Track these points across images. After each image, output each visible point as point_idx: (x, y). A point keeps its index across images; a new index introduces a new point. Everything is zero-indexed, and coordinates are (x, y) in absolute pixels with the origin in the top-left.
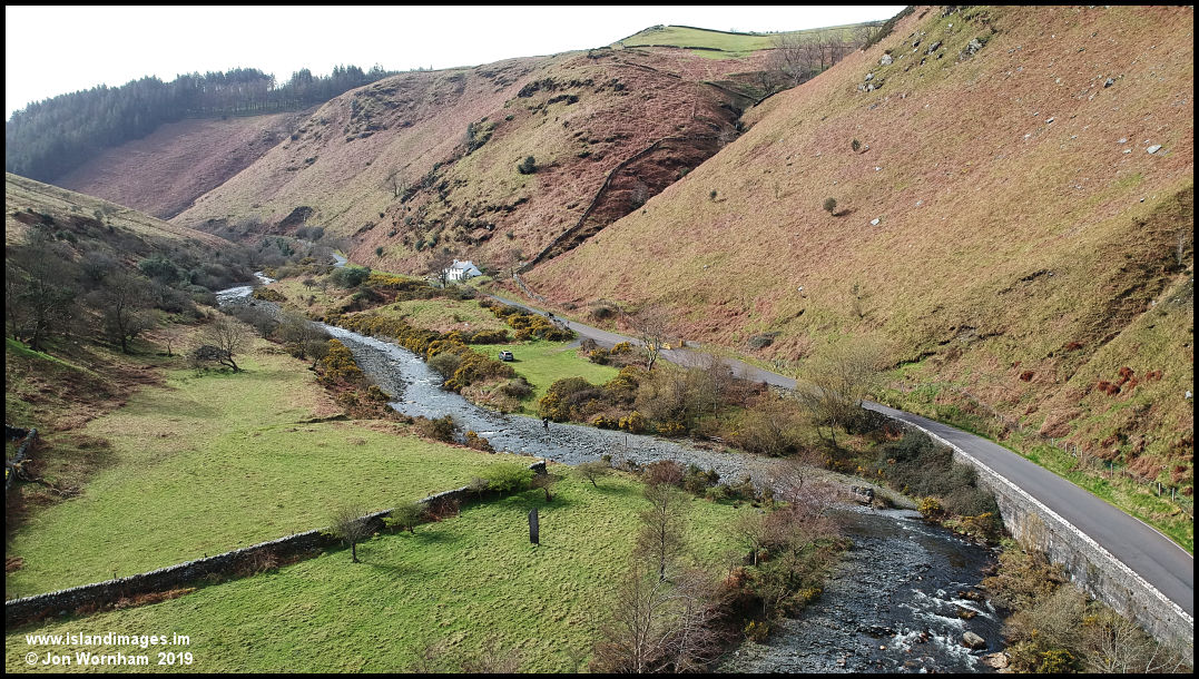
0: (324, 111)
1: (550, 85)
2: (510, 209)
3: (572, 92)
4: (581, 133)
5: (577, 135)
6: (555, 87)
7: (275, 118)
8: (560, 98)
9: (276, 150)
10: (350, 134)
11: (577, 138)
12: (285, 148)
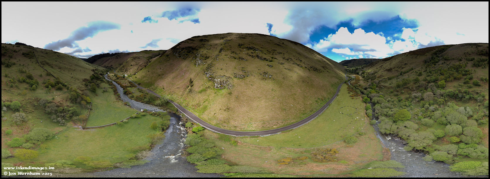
1: (133, 57)
8: (134, 59)
11: (136, 63)
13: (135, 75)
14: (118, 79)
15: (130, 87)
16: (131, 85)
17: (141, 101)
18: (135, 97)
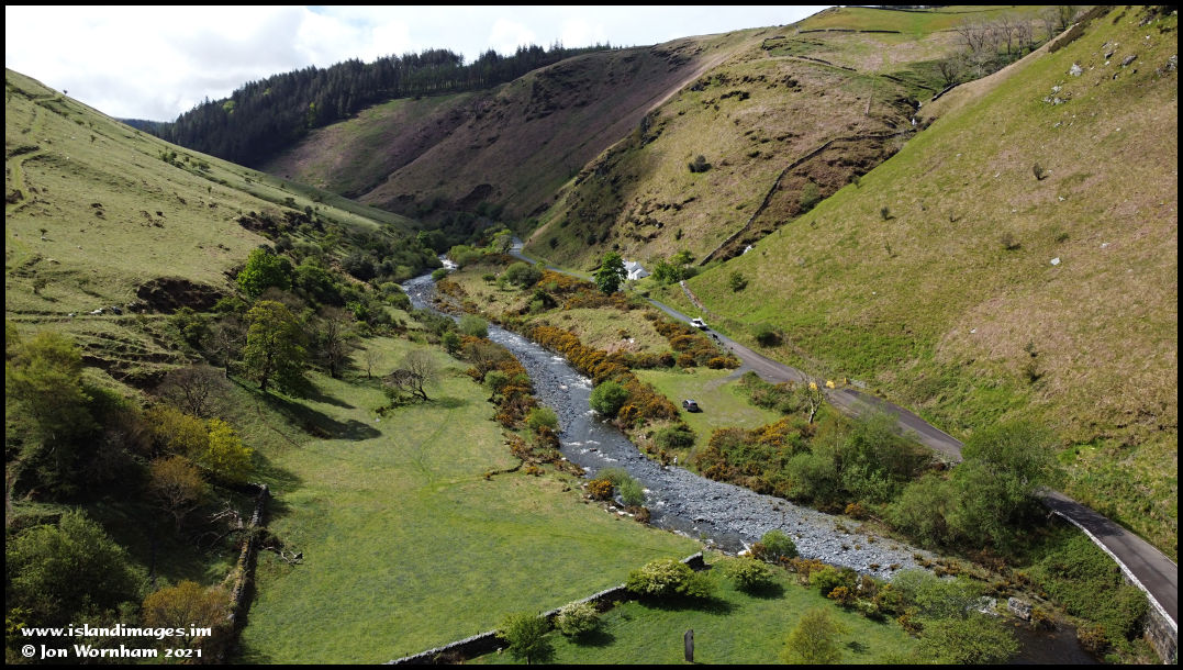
0: (505, 91)
1: (723, 79)
2: (678, 208)
3: (744, 88)
4: (751, 132)
5: (748, 133)
6: (728, 81)
7: (461, 97)
8: (732, 94)
9: (462, 130)
10: (529, 114)
11: (748, 137)
12: (470, 127)
13: (735, 264)
14: (549, 304)
15: (669, 362)
16: (676, 347)
17: (752, 479)
18: (703, 444)
